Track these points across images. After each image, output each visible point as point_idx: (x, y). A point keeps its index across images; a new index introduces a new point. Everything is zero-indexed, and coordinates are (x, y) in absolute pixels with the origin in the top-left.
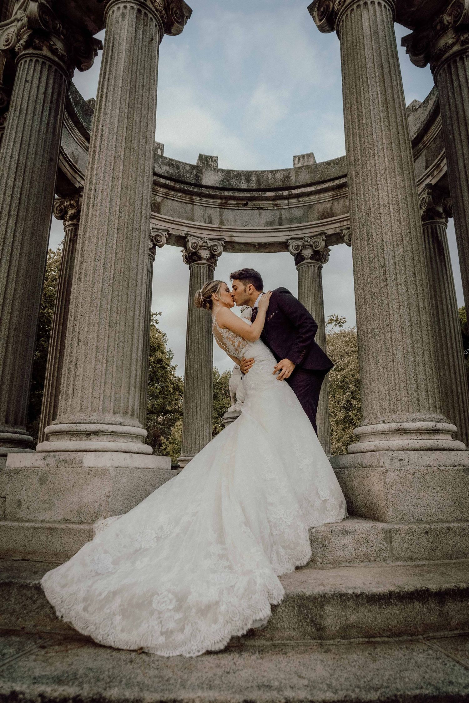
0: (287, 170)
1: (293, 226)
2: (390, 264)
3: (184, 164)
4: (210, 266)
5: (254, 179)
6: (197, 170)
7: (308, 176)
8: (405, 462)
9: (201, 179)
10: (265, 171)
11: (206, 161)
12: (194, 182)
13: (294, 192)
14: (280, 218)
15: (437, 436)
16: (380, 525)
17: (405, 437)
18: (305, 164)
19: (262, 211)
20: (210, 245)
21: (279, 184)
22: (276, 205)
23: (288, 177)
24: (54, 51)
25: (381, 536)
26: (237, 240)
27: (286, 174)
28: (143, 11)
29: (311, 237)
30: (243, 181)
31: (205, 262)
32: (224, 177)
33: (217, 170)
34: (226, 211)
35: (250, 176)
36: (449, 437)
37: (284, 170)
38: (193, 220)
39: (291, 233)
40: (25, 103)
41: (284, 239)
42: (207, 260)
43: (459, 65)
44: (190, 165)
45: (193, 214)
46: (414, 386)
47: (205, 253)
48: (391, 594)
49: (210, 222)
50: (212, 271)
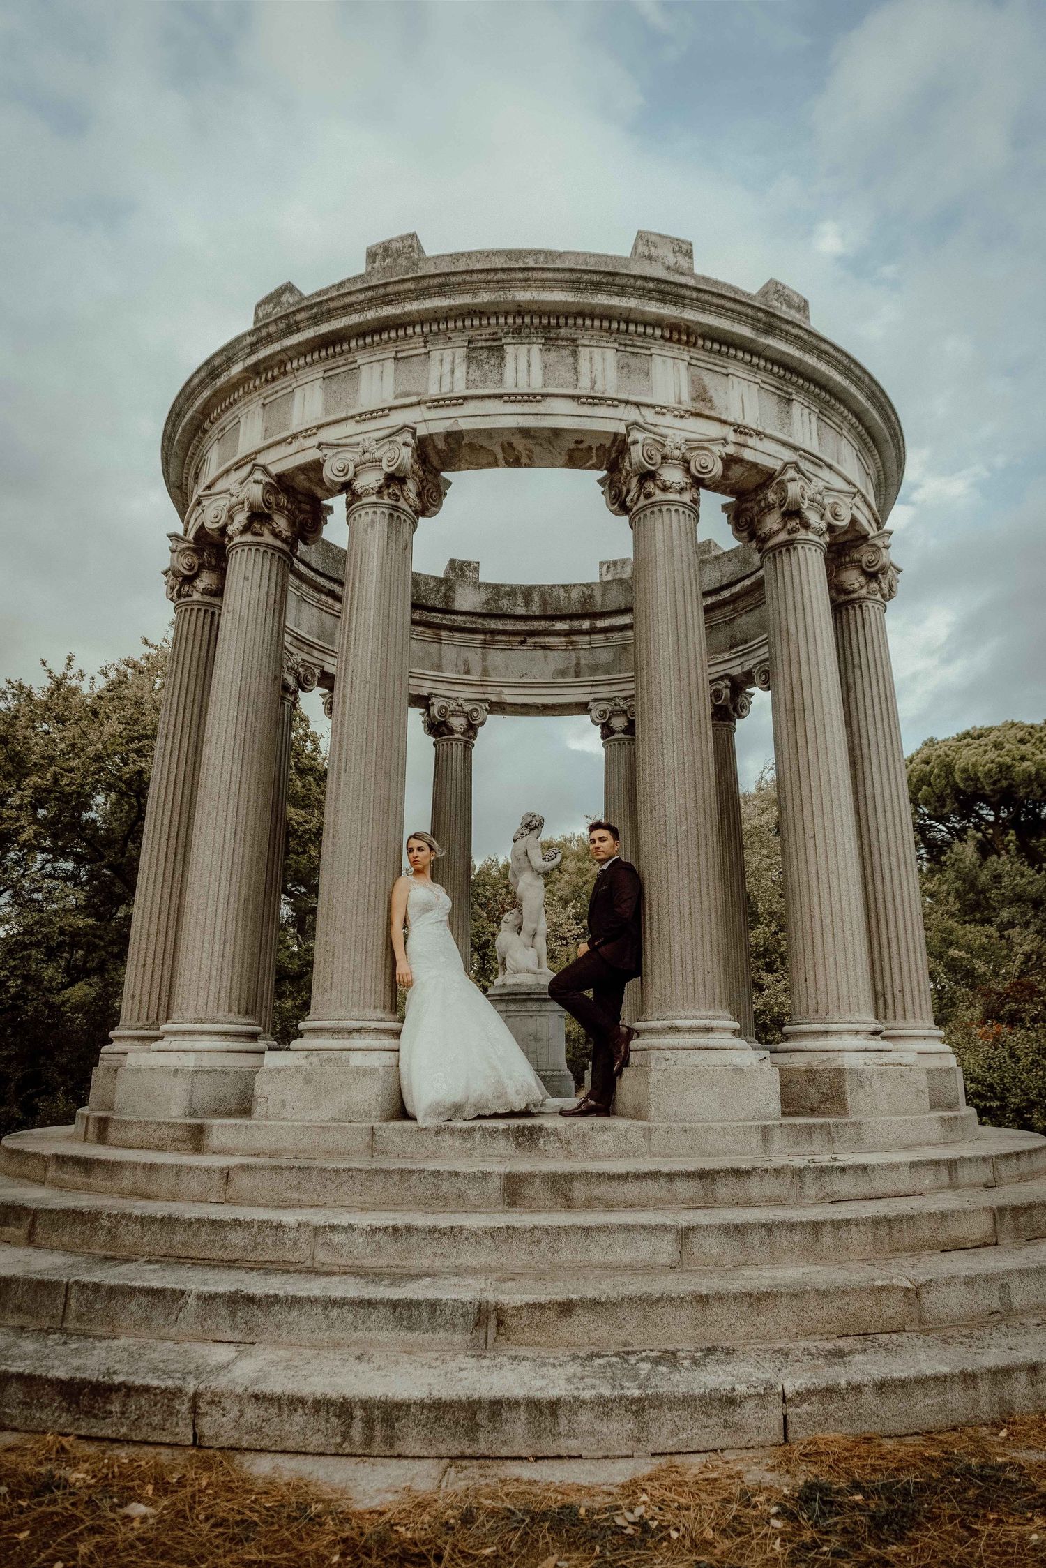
0: (588, 586)
1: (597, 678)
2: (672, 844)
3: (426, 577)
4: (466, 742)
5: (536, 599)
6: (444, 585)
7: (621, 597)
8: (672, 1062)
9: (453, 601)
10: (553, 586)
11: (461, 569)
12: (441, 606)
13: (600, 624)
14: (578, 664)
15: (711, 1035)
16: (640, 1123)
17: (678, 1035)
18: (618, 576)
19: (549, 652)
20: (466, 709)
21: (576, 608)
22: (572, 643)
23: (591, 597)
24: (276, 535)
25: (640, 1133)
26: (509, 699)
27: (588, 592)
28: (396, 514)
29: (625, 698)
30: (520, 602)
31: (459, 736)
32: (489, 596)
33: (478, 585)
34: (491, 653)
35: (530, 594)
36: (729, 1035)
37: (584, 585)
38: (439, 668)
39: (594, 690)
40: (245, 610)
41: (583, 699)
42: (463, 734)
43: (785, 558)
44: (436, 578)
45: (440, 659)
46: (691, 981)
47: (458, 723)
48: (628, 1174)
49: (467, 672)
50: (470, 750)
